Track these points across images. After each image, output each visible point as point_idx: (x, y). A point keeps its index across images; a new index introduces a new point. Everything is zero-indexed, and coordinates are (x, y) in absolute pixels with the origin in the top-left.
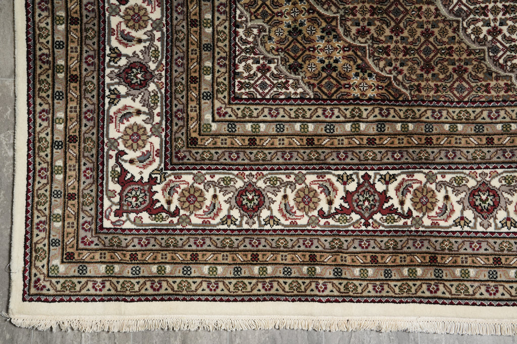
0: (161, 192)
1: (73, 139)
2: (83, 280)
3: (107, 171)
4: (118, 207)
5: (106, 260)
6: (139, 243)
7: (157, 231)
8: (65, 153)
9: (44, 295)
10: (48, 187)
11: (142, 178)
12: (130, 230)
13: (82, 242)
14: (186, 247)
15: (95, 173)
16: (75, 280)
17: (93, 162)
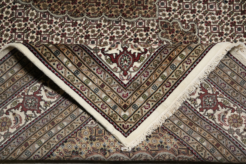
0: (132, 49)
1: (79, 65)
2: (139, 110)
3: (105, 63)
4: (123, 72)
5: (139, 95)
6: (145, 76)
7: (146, 66)
8: (82, 73)
9: (131, 128)
10: (90, 91)
11: (120, 51)
12: (136, 75)
13: (124, 97)
14: (163, 58)
15: (101, 69)
16: (136, 113)
17: (96, 65)
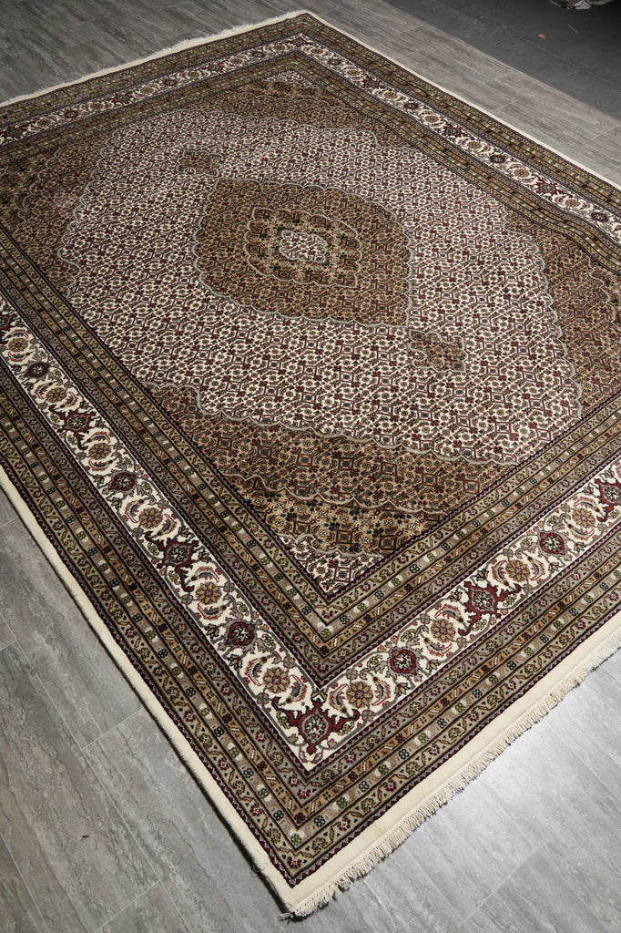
0: (331, 708)
1: (227, 718)
2: (328, 830)
3: (275, 723)
4: (307, 745)
5: (332, 798)
6: (348, 762)
7: (353, 742)
8: (230, 734)
9: (305, 869)
10: (236, 773)
11: (307, 707)
12: (332, 756)
13: (300, 798)
14: (387, 736)
15: (266, 733)
16: (321, 835)
17: (258, 725)
